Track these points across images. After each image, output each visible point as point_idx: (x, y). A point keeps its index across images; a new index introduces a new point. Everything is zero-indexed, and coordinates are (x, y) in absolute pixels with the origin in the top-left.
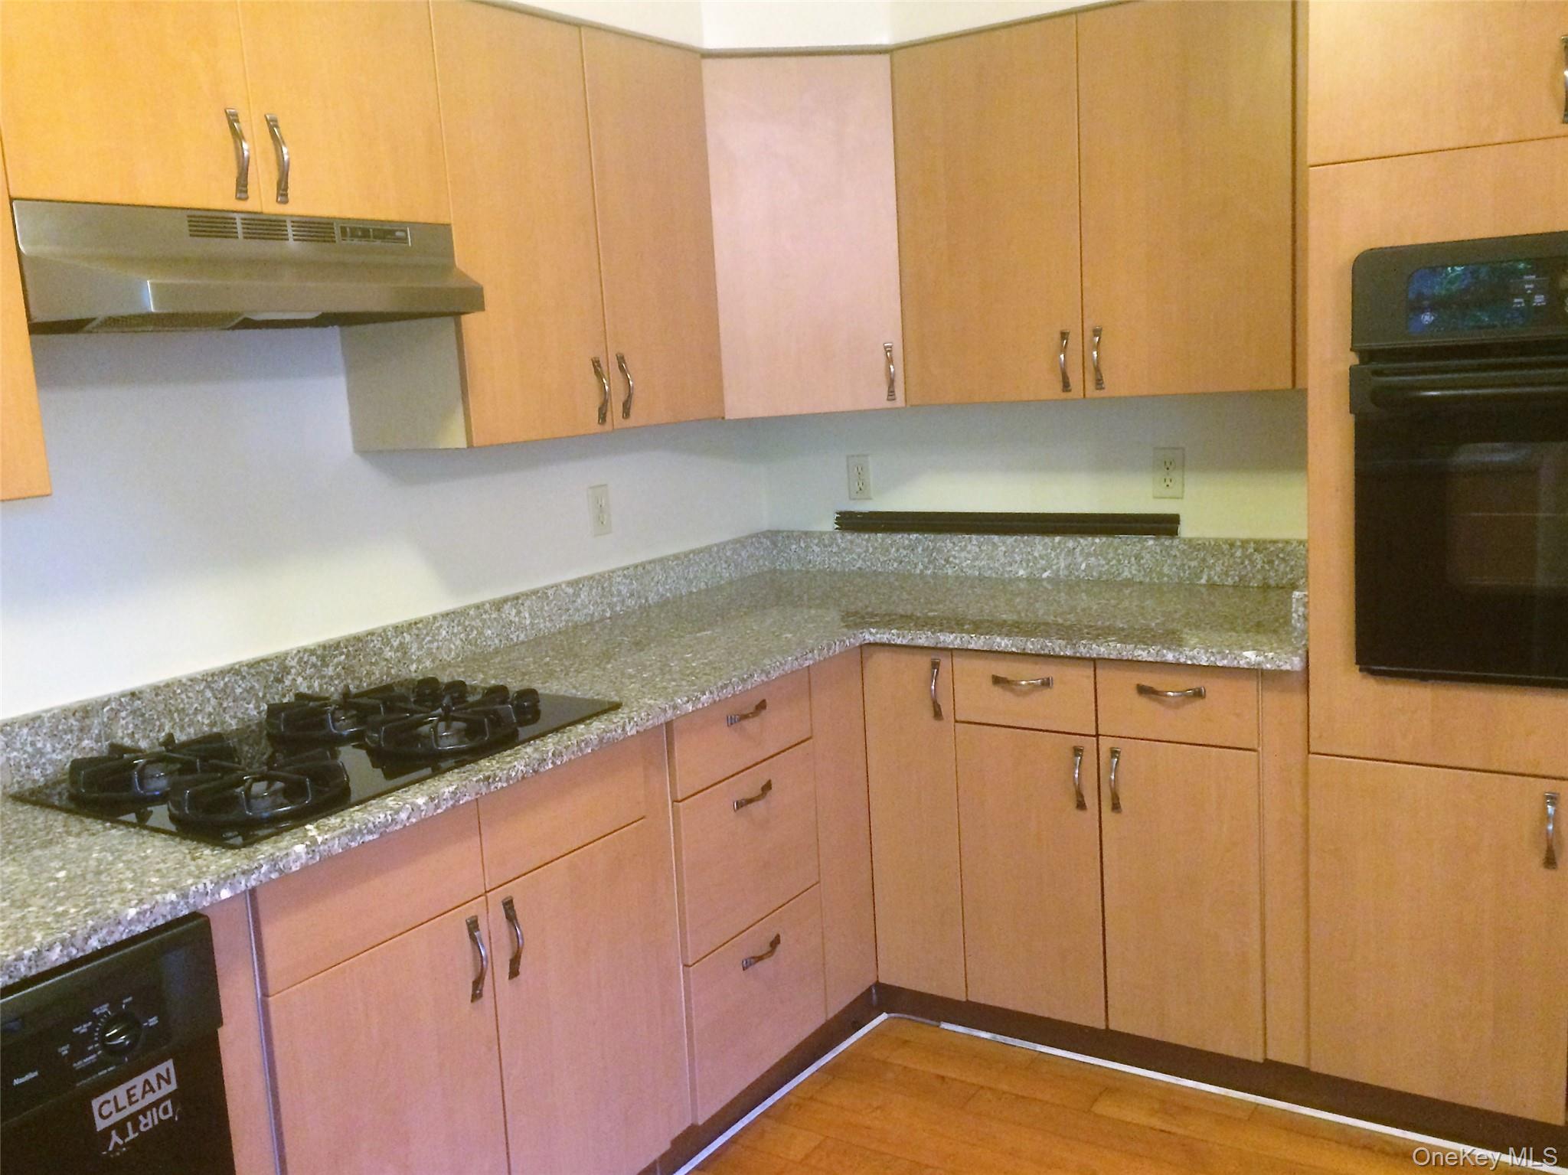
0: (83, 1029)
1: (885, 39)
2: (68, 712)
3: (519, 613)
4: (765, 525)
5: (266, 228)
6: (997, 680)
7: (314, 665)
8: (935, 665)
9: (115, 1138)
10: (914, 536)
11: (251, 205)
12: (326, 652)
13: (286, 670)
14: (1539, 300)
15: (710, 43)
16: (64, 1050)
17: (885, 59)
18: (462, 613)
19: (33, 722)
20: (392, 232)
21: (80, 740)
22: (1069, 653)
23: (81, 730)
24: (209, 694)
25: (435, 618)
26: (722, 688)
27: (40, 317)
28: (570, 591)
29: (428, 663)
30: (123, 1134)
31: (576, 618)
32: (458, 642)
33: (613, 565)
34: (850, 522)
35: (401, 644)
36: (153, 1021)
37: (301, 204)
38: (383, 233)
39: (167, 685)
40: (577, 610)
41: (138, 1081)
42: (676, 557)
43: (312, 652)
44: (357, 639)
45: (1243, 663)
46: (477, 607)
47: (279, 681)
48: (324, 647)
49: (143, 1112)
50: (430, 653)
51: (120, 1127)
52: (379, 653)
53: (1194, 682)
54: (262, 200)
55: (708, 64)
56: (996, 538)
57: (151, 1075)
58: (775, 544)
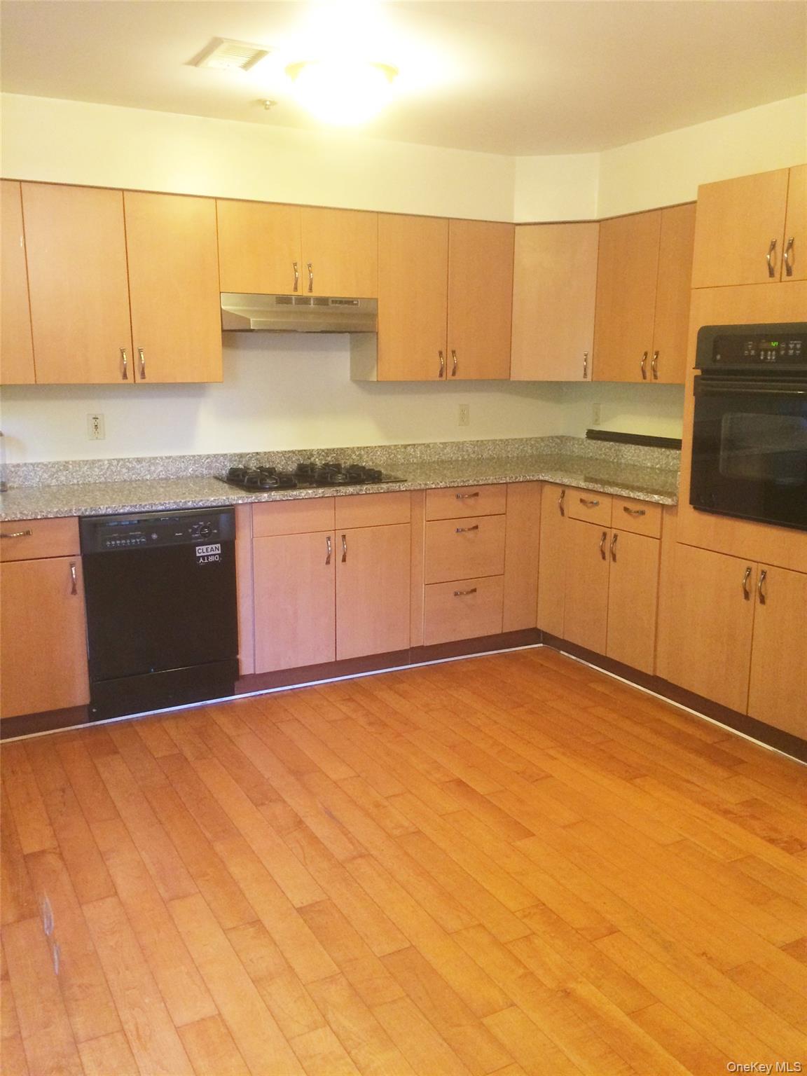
0: (196, 527)
1: (595, 217)
2: (235, 455)
3: (414, 451)
4: (561, 433)
5: (303, 301)
6: (582, 501)
7: (323, 456)
8: (563, 492)
9: (201, 560)
10: (611, 443)
11: (299, 293)
12: (328, 452)
13: (312, 455)
14: (753, 352)
15: (518, 219)
16: (190, 530)
17: (597, 225)
18: (389, 447)
19: (224, 456)
20: (353, 301)
21: (239, 464)
22: (602, 490)
23: (239, 461)
24: (283, 458)
25: (375, 447)
26: (451, 482)
27: (225, 328)
28: (441, 446)
29: (371, 463)
30: (204, 560)
31: (443, 458)
32: (385, 458)
33: (467, 439)
34: (593, 435)
35: (360, 454)
36: (215, 531)
37: (317, 293)
38: (349, 302)
39: (269, 452)
40: (444, 454)
41: (210, 546)
42: (501, 440)
43: (323, 451)
44: (342, 449)
45: (653, 500)
46: (395, 446)
47: (310, 459)
48: (328, 450)
49: (210, 555)
50: (372, 459)
51: (203, 557)
52: (350, 456)
53: (640, 507)
54: (303, 291)
55: (517, 228)
56: (641, 447)
57: (214, 546)
58: (562, 441)
